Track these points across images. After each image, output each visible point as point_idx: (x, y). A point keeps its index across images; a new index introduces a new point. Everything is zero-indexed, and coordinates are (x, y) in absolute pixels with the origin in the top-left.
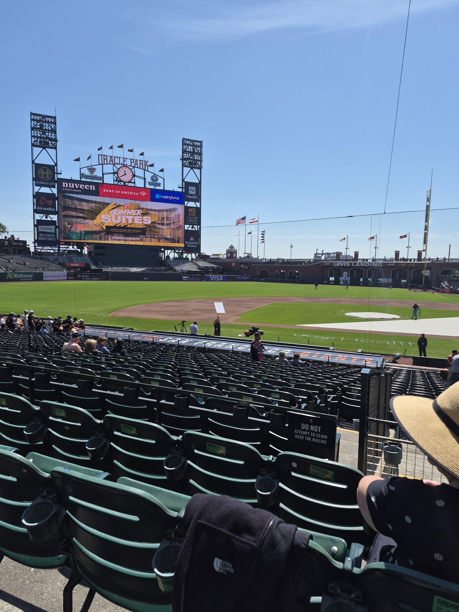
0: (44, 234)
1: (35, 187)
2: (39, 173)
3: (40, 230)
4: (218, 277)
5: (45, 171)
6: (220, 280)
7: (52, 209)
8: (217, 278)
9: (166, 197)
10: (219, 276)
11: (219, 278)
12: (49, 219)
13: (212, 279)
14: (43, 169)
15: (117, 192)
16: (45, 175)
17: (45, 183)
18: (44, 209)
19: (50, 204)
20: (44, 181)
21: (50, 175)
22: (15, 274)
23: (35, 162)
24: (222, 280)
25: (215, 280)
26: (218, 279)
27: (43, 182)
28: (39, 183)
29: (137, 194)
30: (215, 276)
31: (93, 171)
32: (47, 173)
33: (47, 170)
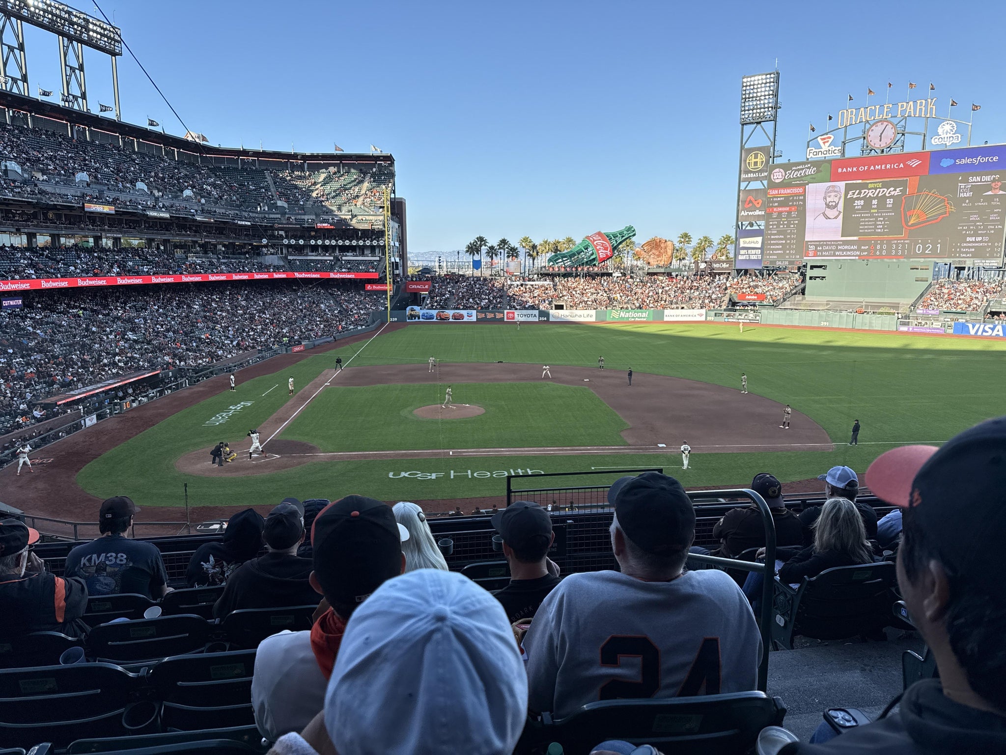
0: (746, 251)
1: (741, 183)
2: (748, 161)
3: (742, 245)
4: (989, 328)
5: (756, 157)
6: (994, 334)
7: (760, 213)
8: (987, 328)
9: (964, 161)
10: (992, 326)
11: (993, 329)
12: (755, 227)
13: (972, 332)
14: (753, 155)
15: (861, 169)
16: (756, 163)
17: (755, 175)
18: (750, 213)
19: (758, 206)
20: (754, 172)
21: (762, 162)
22: (622, 312)
23: (746, 147)
24: (1001, 333)
25: (979, 333)
26: (990, 331)
27: (752, 174)
28: (747, 176)
29: (902, 165)
30: (982, 326)
31: (828, 141)
32: (758, 160)
33: (759, 155)
